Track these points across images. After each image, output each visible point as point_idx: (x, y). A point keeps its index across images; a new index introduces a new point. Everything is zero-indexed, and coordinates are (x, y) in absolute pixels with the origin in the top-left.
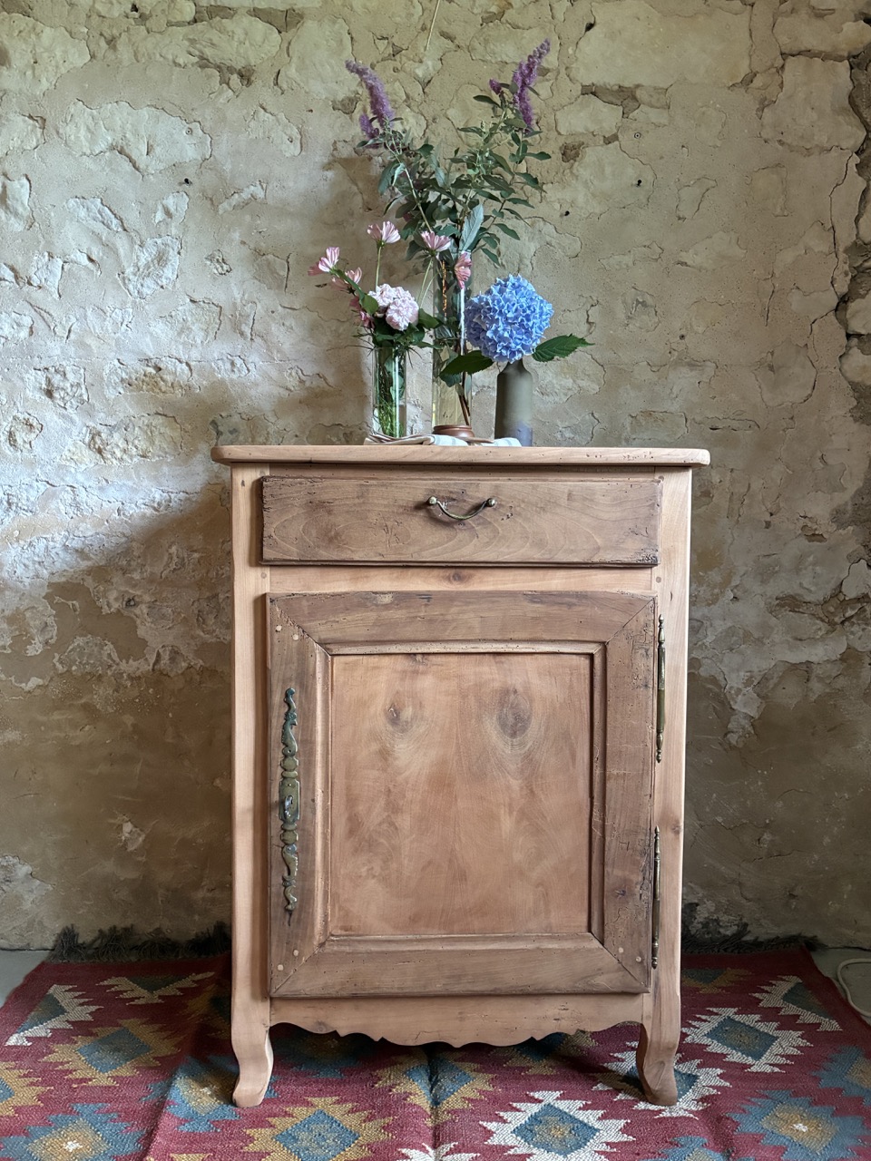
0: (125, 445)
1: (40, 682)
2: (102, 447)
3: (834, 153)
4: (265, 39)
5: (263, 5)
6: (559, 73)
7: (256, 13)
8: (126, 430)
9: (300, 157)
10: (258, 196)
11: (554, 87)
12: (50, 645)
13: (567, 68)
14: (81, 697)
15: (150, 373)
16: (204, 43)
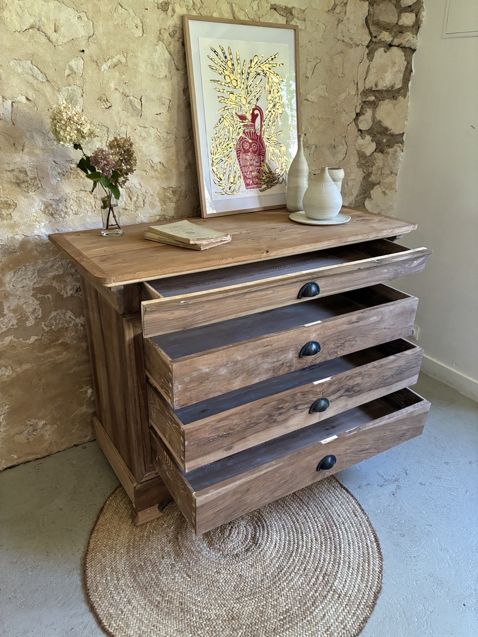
0: (66, 210)
1: (36, 338)
2: (53, 212)
8: (66, 201)
9: (142, 37)
10: (123, 61)
12: (39, 319)
14: (59, 340)
15: (74, 168)
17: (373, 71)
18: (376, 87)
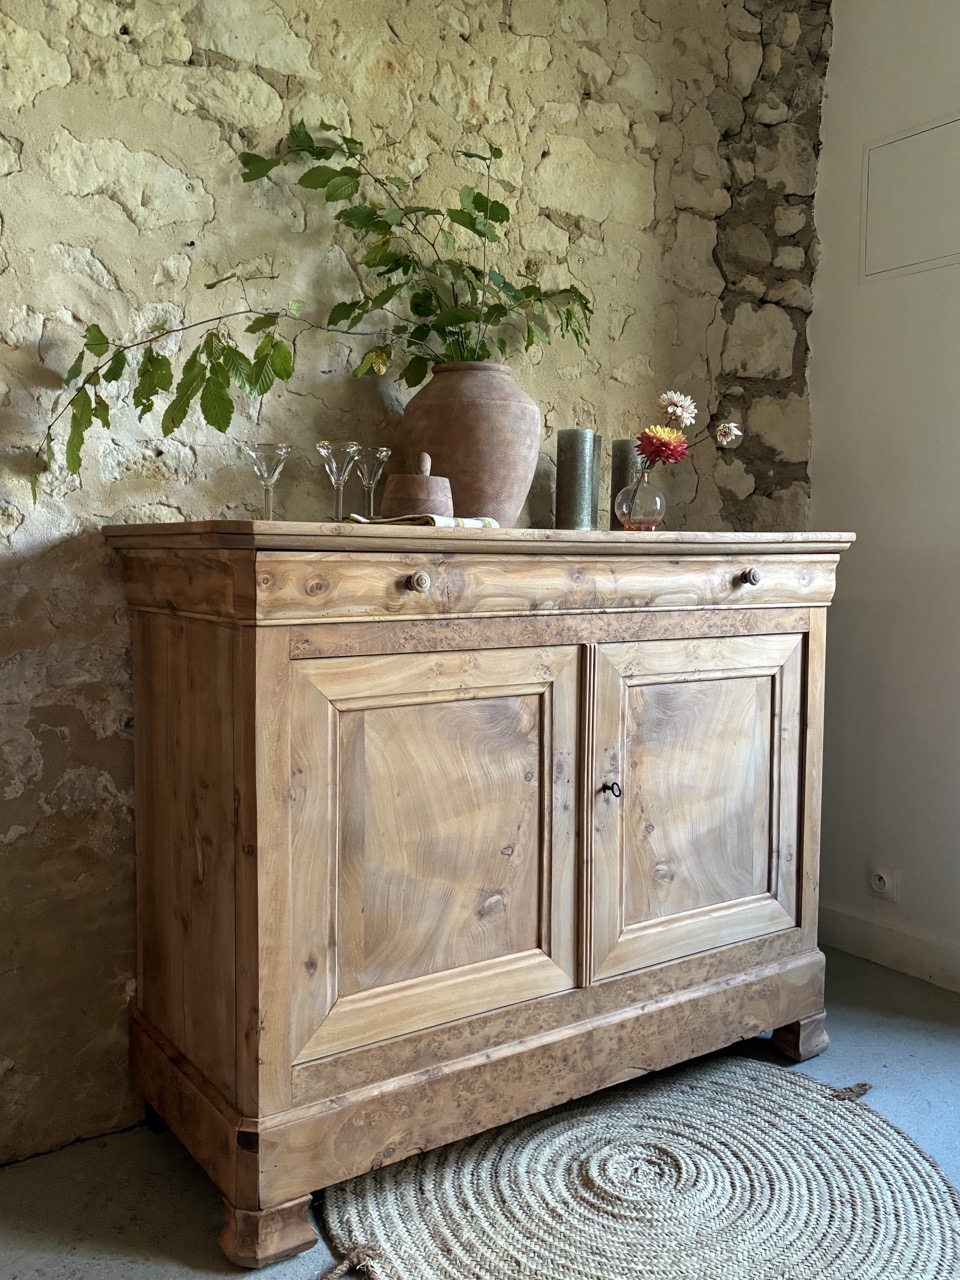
1: (23, 830)
3: (707, 298)
4: (269, 102)
5: (266, 65)
6: (522, 193)
7: (257, 70)
9: (304, 235)
10: (265, 270)
11: (519, 204)
12: (36, 783)
13: (529, 189)
14: (76, 841)
15: (150, 457)
16: (206, 92)
17: (734, 340)
18: (745, 370)
